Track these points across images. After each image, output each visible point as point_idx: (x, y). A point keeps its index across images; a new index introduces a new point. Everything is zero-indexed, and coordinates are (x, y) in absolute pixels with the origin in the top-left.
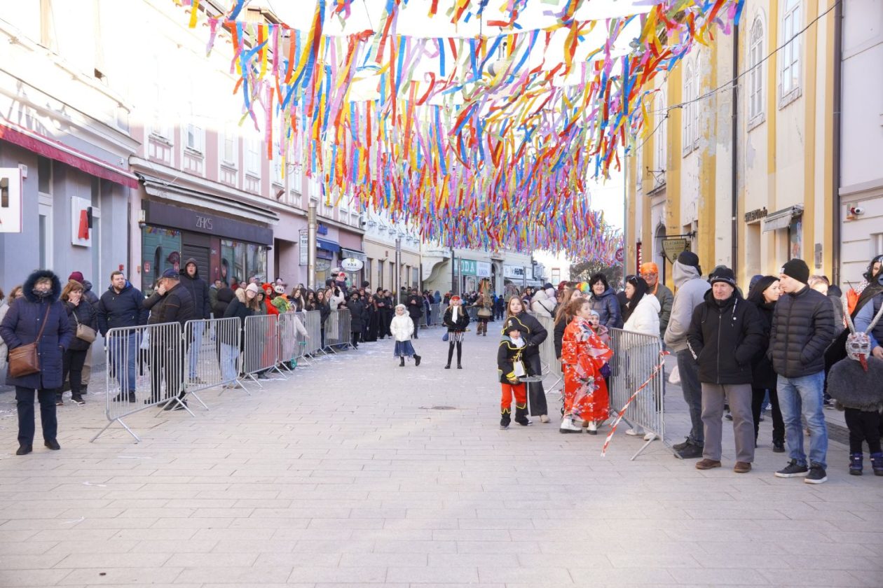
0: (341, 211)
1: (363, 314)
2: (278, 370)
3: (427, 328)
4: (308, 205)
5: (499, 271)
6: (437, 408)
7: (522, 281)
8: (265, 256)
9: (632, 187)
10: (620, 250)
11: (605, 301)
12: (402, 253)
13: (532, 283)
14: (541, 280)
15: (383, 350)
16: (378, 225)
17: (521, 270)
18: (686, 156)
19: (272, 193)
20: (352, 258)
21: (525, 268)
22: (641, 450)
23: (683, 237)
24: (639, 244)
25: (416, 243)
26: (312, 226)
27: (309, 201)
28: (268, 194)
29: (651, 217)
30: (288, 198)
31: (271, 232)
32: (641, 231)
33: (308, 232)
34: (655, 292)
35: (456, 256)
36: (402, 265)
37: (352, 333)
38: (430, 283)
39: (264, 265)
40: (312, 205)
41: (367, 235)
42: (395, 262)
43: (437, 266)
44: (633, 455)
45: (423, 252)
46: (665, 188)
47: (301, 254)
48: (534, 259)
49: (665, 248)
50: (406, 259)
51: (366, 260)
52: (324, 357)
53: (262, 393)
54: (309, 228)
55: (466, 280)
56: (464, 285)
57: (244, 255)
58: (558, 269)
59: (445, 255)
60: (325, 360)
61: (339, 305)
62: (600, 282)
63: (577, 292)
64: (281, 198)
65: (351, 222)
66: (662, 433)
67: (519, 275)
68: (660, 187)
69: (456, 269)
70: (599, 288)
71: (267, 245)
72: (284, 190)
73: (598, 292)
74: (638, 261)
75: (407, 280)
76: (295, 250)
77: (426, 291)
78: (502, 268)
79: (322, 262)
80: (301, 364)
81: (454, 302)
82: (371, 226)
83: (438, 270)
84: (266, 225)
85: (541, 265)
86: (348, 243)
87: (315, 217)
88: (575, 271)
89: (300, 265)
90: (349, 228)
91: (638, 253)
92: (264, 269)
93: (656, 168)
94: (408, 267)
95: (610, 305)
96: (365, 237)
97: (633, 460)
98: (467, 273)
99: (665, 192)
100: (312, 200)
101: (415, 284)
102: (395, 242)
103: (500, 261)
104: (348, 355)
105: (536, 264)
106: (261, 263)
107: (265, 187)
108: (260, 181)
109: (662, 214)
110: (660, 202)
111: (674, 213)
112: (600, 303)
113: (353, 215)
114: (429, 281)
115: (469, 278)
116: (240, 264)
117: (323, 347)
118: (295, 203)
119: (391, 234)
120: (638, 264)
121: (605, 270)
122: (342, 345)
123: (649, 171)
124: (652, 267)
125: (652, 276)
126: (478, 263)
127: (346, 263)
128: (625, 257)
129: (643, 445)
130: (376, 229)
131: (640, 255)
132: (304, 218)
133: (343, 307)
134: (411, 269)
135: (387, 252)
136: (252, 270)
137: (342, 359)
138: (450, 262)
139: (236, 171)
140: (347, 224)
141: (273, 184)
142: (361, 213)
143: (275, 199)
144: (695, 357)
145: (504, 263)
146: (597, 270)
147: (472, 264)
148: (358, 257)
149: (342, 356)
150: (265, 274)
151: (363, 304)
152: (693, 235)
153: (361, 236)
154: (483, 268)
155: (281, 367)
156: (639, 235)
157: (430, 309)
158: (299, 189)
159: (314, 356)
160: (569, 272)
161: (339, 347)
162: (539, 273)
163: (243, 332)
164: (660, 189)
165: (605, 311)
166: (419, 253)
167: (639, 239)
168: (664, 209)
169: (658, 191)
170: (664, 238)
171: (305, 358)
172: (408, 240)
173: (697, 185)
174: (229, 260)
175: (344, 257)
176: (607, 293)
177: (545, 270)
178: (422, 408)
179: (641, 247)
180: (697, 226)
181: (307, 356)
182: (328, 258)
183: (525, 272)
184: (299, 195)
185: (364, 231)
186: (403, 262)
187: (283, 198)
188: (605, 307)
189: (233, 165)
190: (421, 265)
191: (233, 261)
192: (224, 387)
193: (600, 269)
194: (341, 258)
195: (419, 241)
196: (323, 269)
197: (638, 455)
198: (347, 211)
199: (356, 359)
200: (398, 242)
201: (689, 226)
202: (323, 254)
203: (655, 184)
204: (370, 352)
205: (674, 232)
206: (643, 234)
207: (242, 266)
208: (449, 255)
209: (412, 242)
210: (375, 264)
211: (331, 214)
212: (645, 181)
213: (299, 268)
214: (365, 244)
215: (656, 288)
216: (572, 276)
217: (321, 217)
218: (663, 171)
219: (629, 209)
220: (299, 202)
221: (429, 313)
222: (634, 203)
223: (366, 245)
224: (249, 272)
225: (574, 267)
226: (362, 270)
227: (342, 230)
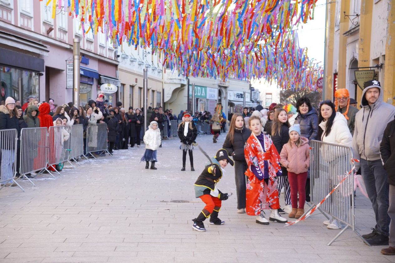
0: (100, 46)
1: (118, 127)
2: (48, 171)
3: (168, 139)
4: (73, 39)
5: (225, 95)
6: (175, 201)
7: (242, 103)
8: (38, 80)
9: (331, 29)
10: (321, 79)
11: (309, 120)
12: (148, 80)
13: (250, 105)
14: (258, 102)
15: (133, 156)
16: (129, 57)
17: (241, 95)
18: (377, 3)
19: (43, 30)
20: (109, 83)
21: (244, 93)
22: (336, 237)
23: (372, 69)
24: (336, 75)
25: (159, 72)
26: (76, 57)
27: (74, 37)
28: (40, 30)
29: (346, 53)
30: (56, 34)
31: (43, 61)
32: (338, 64)
33: (74, 62)
34: (347, 112)
35: (190, 83)
36: (148, 90)
37: (108, 142)
38: (170, 104)
39: (37, 88)
40: (76, 40)
41: (121, 66)
42: (142, 87)
43: (176, 91)
44: (330, 241)
45: (165, 79)
46: (359, 29)
47: (68, 80)
48: (252, 86)
49: (357, 77)
50: (152, 85)
51: (120, 85)
52: (86, 161)
53: (35, 190)
54: (74, 59)
55: (199, 102)
56: (197, 105)
57: (20, 79)
58: (271, 94)
59: (182, 82)
60: (87, 163)
61: (98, 121)
62: (305, 104)
63: (283, 112)
64: (50, 34)
65: (108, 55)
66: (353, 224)
67: (240, 98)
68: (355, 28)
69: (190, 93)
70: (304, 109)
71: (39, 72)
72: (53, 27)
73: (303, 112)
74: (334, 88)
75: (152, 102)
76: (62, 77)
77: (167, 110)
78: (226, 93)
79: (85, 87)
80: (67, 166)
81: (186, 119)
82: (124, 58)
83: (176, 94)
84: (39, 55)
85: (257, 90)
86: (105, 71)
87: (78, 51)
88: (284, 96)
89: (66, 88)
90: (106, 60)
91: (335, 81)
92: (37, 91)
93: (351, 13)
94: (153, 91)
95: (313, 122)
96: (119, 67)
97: (330, 245)
98: (199, 96)
99: (359, 32)
100: (76, 36)
101: (159, 104)
102: (143, 72)
103: (225, 88)
104: (105, 160)
105: (254, 90)
106: (35, 86)
107: (37, 24)
108: (33, 20)
109: (355, 49)
110: (354, 40)
111: (365, 49)
112: (305, 120)
113: (109, 49)
114: (170, 102)
115: (201, 100)
116: (17, 86)
117: (85, 153)
118: (62, 38)
119: (140, 65)
120: (335, 90)
121: (308, 95)
122: (100, 152)
123: (345, 15)
124: (344, 92)
125: (345, 100)
126: (208, 89)
127: (104, 87)
128: (324, 84)
129: (338, 233)
130: (128, 61)
131: (336, 83)
132: (70, 51)
133: (102, 122)
134: (155, 93)
135: (136, 79)
136: (26, 91)
137: (101, 163)
138: (186, 88)
139: (12, 9)
140: (105, 56)
141: (44, 22)
142: (116, 48)
143: (46, 35)
144: (383, 164)
145: (228, 89)
146: (302, 95)
147: (203, 89)
148: (114, 83)
149: (101, 160)
150: (38, 95)
151: (117, 120)
152: (381, 67)
153: (116, 66)
154: (212, 93)
155: (50, 169)
156: (336, 67)
157: (170, 124)
158: (65, 26)
159: (77, 160)
160: (279, 97)
161: (98, 154)
162: (256, 97)
163: (19, 141)
164: (355, 30)
165: (309, 127)
166: (162, 80)
167: (336, 70)
168: (357, 46)
169: (352, 31)
170: (356, 70)
171: (70, 162)
172: (153, 70)
173: (386, 26)
174: (8, 82)
175: (102, 83)
176: (311, 113)
177: (260, 94)
178: (163, 201)
179: (337, 76)
180: (384, 59)
181: (72, 160)
182: (89, 83)
183: (245, 96)
184: (65, 32)
185: (118, 62)
186: (149, 87)
187: (52, 34)
188: (309, 124)
189: (9, 4)
190: (163, 90)
191: (11, 84)
192: (2, 185)
193: (304, 94)
194: (100, 83)
195: (162, 70)
196: (85, 92)
197: (334, 241)
198: (105, 46)
199: (111, 162)
200: (145, 71)
201: (377, 60)
202: (86, 80)
203: (350, 26)
204: (123, 158)
205: (365, 64)
206: (339, 66)
207: (18, 88)
208: (185, 83)
209: (156, 72)
210: (127, 88)
211: (92, 48)
212: (342, 24)
213: (66, 90)
214: (119, 72)
215: (347, 109)
216: (281, 100)
217: (84, 50)
218: (357, 15)
219: (329, 46)
220: (66, 38)
221: (169, 127)
222: (333, 42)
223: (120, 74)
224: (24, 93)
225: (283, 92)
226: (117, 93)
227: (100, 61)
